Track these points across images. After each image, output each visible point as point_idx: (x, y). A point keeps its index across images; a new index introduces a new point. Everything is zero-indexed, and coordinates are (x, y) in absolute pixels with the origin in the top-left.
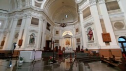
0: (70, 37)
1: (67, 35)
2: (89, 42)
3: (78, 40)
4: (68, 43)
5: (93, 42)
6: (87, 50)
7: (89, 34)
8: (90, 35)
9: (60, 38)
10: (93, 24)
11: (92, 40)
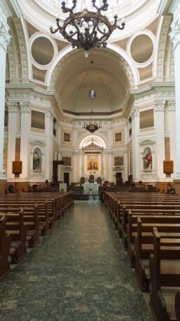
0: (99, 151)
1: (92, 145)
2: (145, 172)
3: (119, 161)
4: (93, 167)
5: (151, 171)
6: (141, 183)
7: (146, 158)
8: (148, 161)
9: (73, 154)
10: (154, 143)
11: (149, 169)
